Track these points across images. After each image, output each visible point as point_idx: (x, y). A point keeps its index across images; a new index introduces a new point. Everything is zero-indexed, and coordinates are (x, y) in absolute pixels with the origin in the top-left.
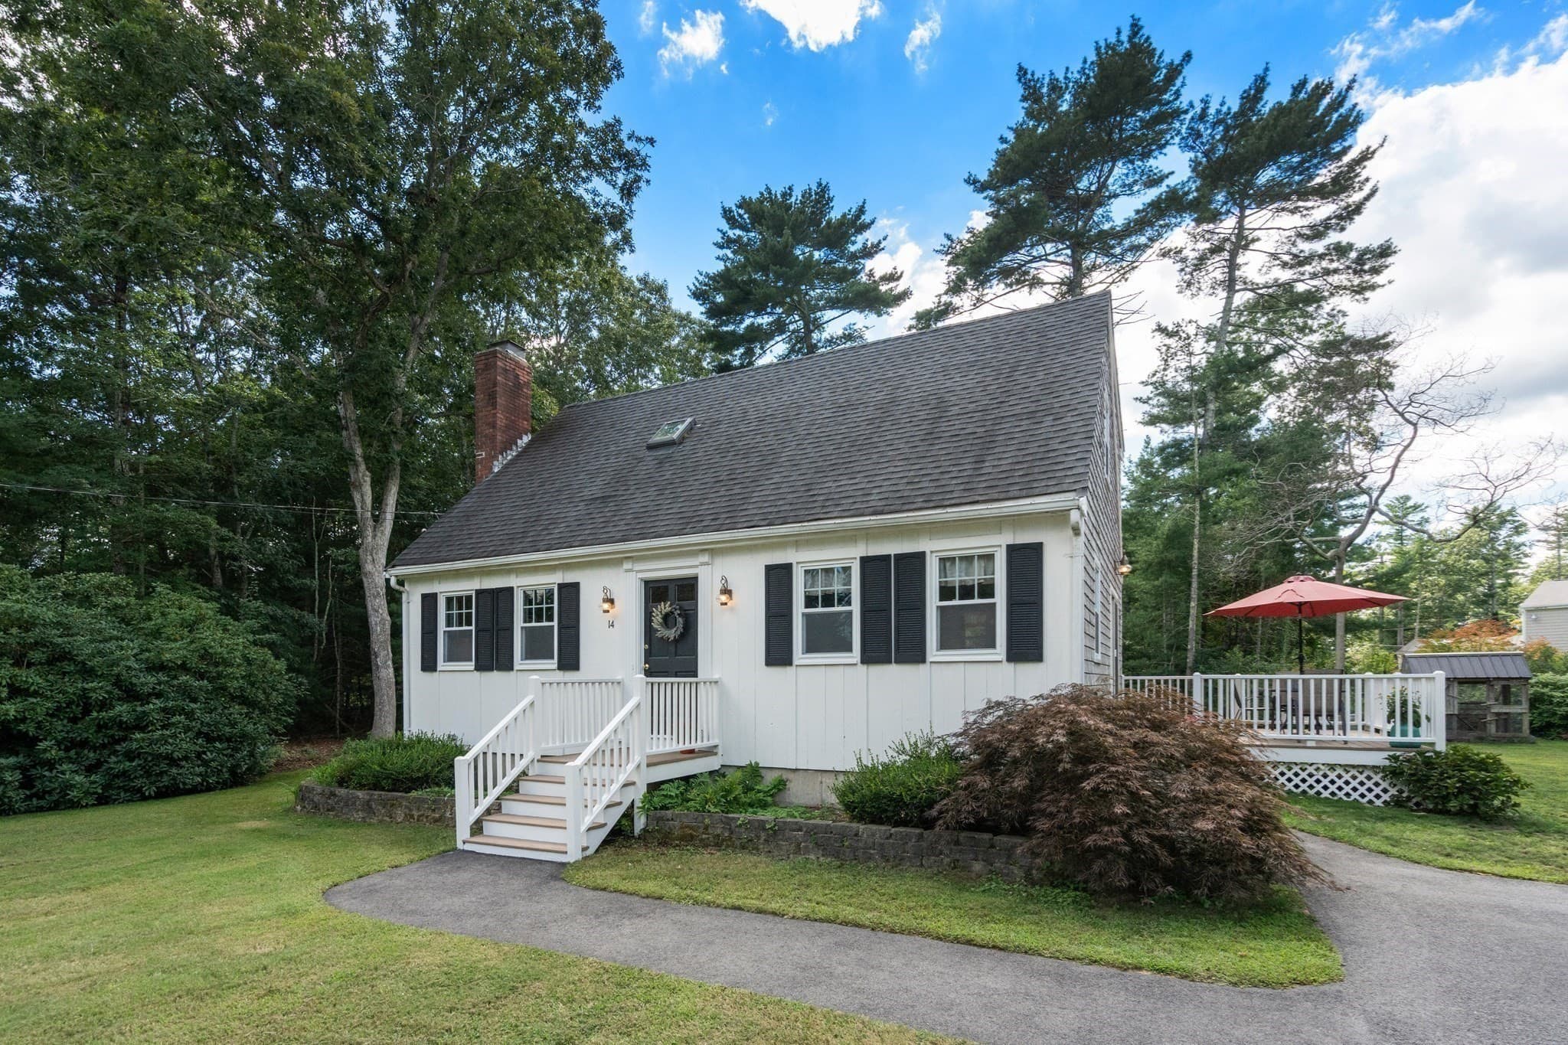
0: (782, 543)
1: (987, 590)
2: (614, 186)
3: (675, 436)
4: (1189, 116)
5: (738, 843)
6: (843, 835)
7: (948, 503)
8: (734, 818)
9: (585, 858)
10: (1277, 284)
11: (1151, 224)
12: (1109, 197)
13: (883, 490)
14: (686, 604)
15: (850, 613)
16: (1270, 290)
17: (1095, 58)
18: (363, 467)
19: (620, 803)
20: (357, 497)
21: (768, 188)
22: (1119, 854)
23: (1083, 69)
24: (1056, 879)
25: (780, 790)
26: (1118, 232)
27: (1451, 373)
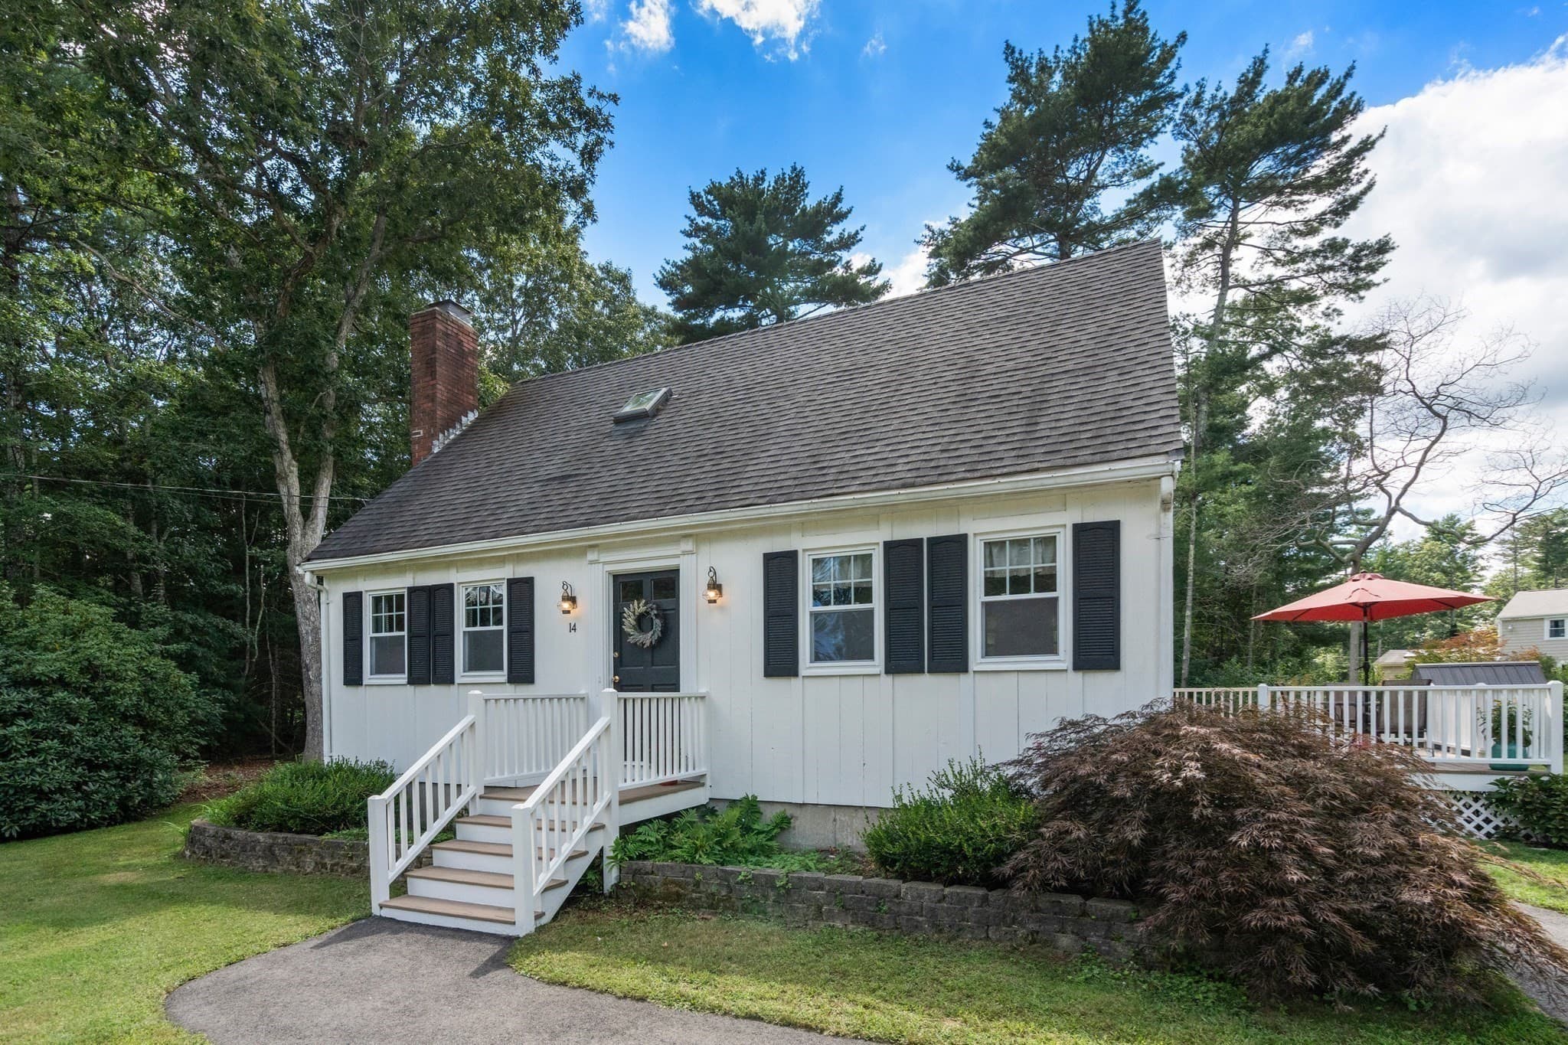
0: (786, 525)
1: (1047, 581)
2: (573, 150)
3: (648, 407)
4: (1182, 102)
5: (739, 904)
6: (879, 897)
7: (999, 471)
8: (732, 872)
9: (540, 930)
10: (1270, 281)
11: (1141, 217)
12: (1098, 188)
13: (910, 459)
14: (666, 603)
15: (871, 612)
16: (1263, 288)
17: (1088, 35)
18: (288, 455)
19: (586, 853)
20: (283, 490)
21: (739, 172)
22: (1298, 938)
23: (1074, 47)
24: (1184, 963)
25: (782, 829)
26: (1107, 224)
27: (1483, 362)
